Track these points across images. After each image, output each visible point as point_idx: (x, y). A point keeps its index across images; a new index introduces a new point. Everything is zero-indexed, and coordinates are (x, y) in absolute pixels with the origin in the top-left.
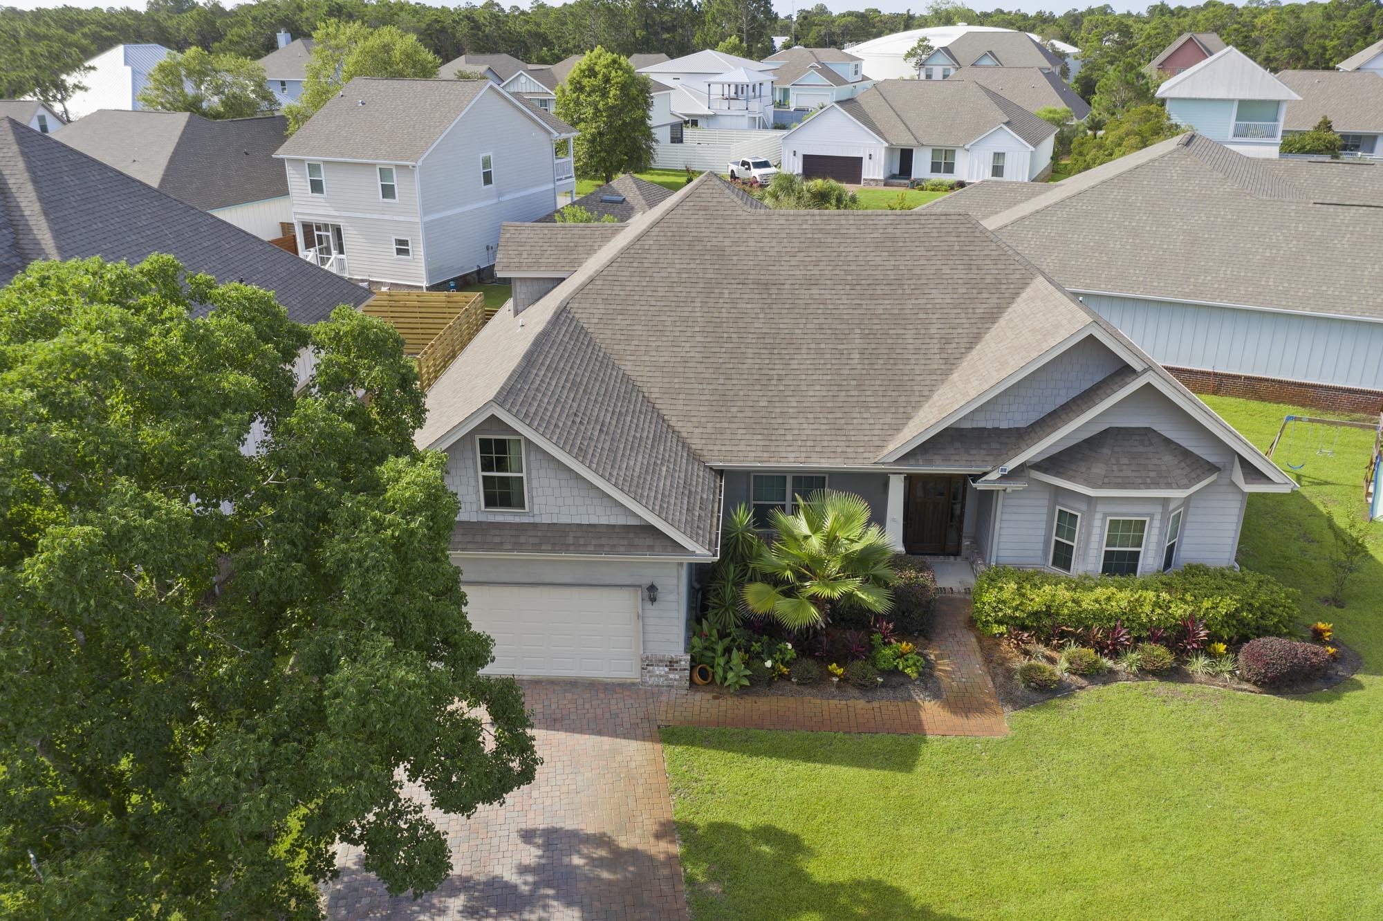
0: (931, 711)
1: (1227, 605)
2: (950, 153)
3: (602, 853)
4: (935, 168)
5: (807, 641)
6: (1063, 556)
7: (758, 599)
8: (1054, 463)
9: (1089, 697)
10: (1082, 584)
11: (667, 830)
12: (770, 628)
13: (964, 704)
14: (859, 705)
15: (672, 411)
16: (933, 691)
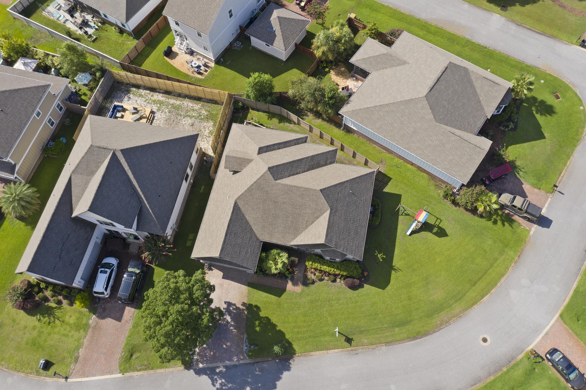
0: (290, 285)
3: (234, 307)
9: (318, 284)
11: (244, 304)
14: (280, 281)
15: (254, 228)
16: (292, 280)
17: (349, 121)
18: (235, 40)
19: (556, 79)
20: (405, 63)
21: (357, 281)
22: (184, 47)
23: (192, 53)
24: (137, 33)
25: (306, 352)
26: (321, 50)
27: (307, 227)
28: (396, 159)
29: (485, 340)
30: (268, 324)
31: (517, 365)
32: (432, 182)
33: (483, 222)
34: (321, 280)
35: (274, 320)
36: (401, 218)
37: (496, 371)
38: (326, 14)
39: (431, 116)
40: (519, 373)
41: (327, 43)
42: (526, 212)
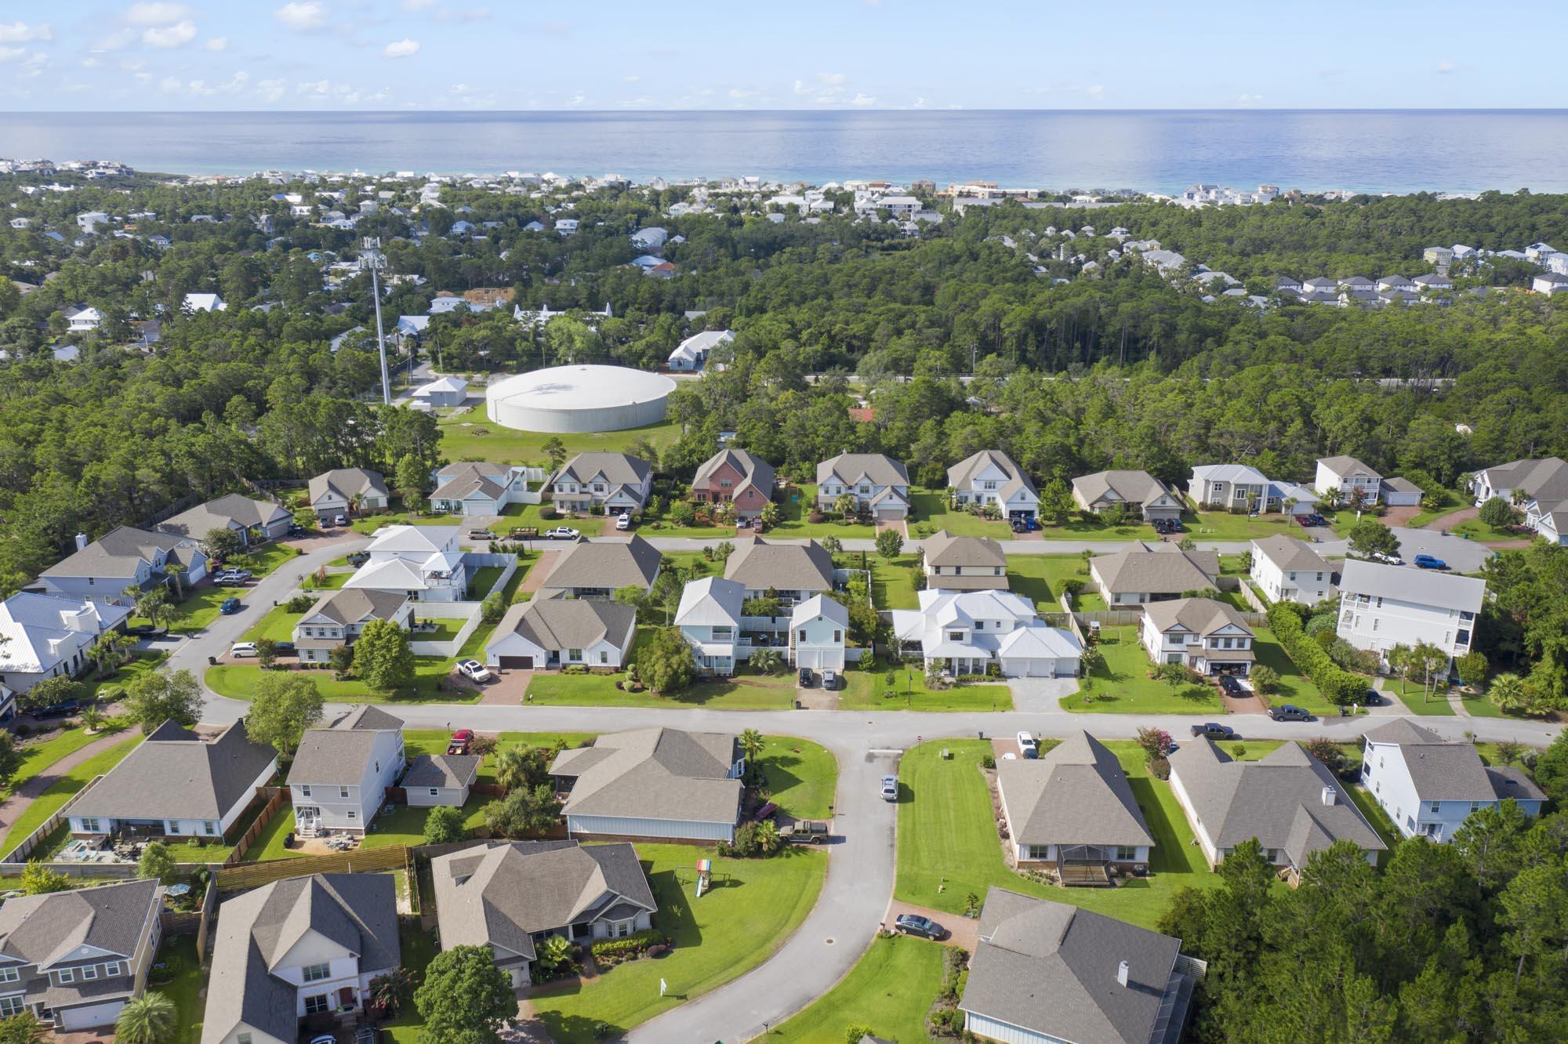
0: (583, 979)
1: (644, 940)
2: (578, 651)
3: (524, 1022)
4: (572, 658)
5: (555, 970)
6: (610, 934)
7: (543, 963)
8: (604, 915)
9: (616, 968)
10: (615, 941)
11: (536, 1016)
12: (547, 969)
13: (590, 976)
14: (568, 982)
15: (516, 920)
16: (583, 974)
17: (576, 827)
18: (386, 803)
19: (786, 739)
20: (615, 750)
21: (662, 947)
22: (312, 832)
23: (326, 833)
24: (230, 838)
25: (637, 1025)
26: (509, 773)
27: (579, 894)
28: (650, 845)
29: (830, 941)
30: (576, 1021)
31: (873, 947)
32: (701, 850)
33: (775, 860)
34: (618, 962)
35: (582, 1014)
36: (683, 887)
37: (855, 960)
38: (496, 747)
39: (668, 772)
40: (879, 953)
41: (515, 761)
42: (813, 832)
